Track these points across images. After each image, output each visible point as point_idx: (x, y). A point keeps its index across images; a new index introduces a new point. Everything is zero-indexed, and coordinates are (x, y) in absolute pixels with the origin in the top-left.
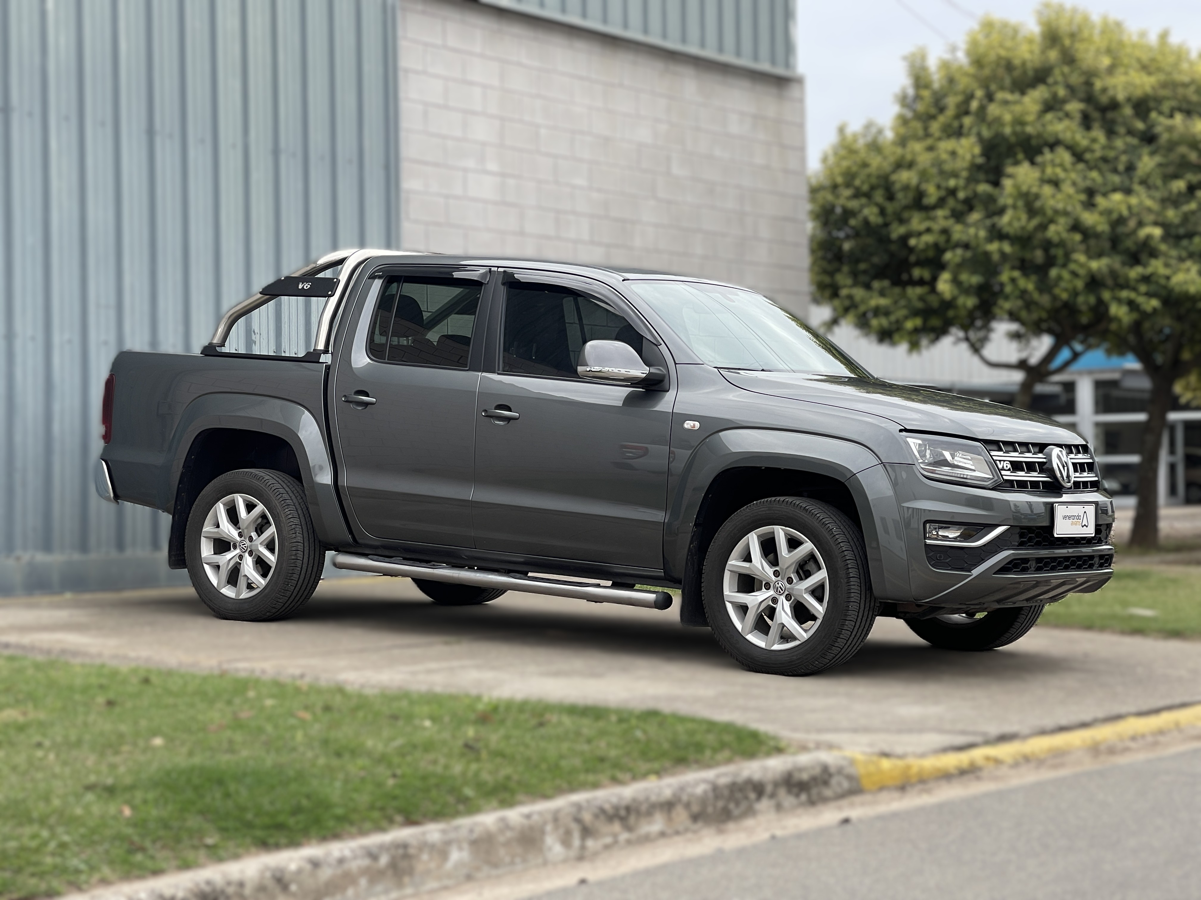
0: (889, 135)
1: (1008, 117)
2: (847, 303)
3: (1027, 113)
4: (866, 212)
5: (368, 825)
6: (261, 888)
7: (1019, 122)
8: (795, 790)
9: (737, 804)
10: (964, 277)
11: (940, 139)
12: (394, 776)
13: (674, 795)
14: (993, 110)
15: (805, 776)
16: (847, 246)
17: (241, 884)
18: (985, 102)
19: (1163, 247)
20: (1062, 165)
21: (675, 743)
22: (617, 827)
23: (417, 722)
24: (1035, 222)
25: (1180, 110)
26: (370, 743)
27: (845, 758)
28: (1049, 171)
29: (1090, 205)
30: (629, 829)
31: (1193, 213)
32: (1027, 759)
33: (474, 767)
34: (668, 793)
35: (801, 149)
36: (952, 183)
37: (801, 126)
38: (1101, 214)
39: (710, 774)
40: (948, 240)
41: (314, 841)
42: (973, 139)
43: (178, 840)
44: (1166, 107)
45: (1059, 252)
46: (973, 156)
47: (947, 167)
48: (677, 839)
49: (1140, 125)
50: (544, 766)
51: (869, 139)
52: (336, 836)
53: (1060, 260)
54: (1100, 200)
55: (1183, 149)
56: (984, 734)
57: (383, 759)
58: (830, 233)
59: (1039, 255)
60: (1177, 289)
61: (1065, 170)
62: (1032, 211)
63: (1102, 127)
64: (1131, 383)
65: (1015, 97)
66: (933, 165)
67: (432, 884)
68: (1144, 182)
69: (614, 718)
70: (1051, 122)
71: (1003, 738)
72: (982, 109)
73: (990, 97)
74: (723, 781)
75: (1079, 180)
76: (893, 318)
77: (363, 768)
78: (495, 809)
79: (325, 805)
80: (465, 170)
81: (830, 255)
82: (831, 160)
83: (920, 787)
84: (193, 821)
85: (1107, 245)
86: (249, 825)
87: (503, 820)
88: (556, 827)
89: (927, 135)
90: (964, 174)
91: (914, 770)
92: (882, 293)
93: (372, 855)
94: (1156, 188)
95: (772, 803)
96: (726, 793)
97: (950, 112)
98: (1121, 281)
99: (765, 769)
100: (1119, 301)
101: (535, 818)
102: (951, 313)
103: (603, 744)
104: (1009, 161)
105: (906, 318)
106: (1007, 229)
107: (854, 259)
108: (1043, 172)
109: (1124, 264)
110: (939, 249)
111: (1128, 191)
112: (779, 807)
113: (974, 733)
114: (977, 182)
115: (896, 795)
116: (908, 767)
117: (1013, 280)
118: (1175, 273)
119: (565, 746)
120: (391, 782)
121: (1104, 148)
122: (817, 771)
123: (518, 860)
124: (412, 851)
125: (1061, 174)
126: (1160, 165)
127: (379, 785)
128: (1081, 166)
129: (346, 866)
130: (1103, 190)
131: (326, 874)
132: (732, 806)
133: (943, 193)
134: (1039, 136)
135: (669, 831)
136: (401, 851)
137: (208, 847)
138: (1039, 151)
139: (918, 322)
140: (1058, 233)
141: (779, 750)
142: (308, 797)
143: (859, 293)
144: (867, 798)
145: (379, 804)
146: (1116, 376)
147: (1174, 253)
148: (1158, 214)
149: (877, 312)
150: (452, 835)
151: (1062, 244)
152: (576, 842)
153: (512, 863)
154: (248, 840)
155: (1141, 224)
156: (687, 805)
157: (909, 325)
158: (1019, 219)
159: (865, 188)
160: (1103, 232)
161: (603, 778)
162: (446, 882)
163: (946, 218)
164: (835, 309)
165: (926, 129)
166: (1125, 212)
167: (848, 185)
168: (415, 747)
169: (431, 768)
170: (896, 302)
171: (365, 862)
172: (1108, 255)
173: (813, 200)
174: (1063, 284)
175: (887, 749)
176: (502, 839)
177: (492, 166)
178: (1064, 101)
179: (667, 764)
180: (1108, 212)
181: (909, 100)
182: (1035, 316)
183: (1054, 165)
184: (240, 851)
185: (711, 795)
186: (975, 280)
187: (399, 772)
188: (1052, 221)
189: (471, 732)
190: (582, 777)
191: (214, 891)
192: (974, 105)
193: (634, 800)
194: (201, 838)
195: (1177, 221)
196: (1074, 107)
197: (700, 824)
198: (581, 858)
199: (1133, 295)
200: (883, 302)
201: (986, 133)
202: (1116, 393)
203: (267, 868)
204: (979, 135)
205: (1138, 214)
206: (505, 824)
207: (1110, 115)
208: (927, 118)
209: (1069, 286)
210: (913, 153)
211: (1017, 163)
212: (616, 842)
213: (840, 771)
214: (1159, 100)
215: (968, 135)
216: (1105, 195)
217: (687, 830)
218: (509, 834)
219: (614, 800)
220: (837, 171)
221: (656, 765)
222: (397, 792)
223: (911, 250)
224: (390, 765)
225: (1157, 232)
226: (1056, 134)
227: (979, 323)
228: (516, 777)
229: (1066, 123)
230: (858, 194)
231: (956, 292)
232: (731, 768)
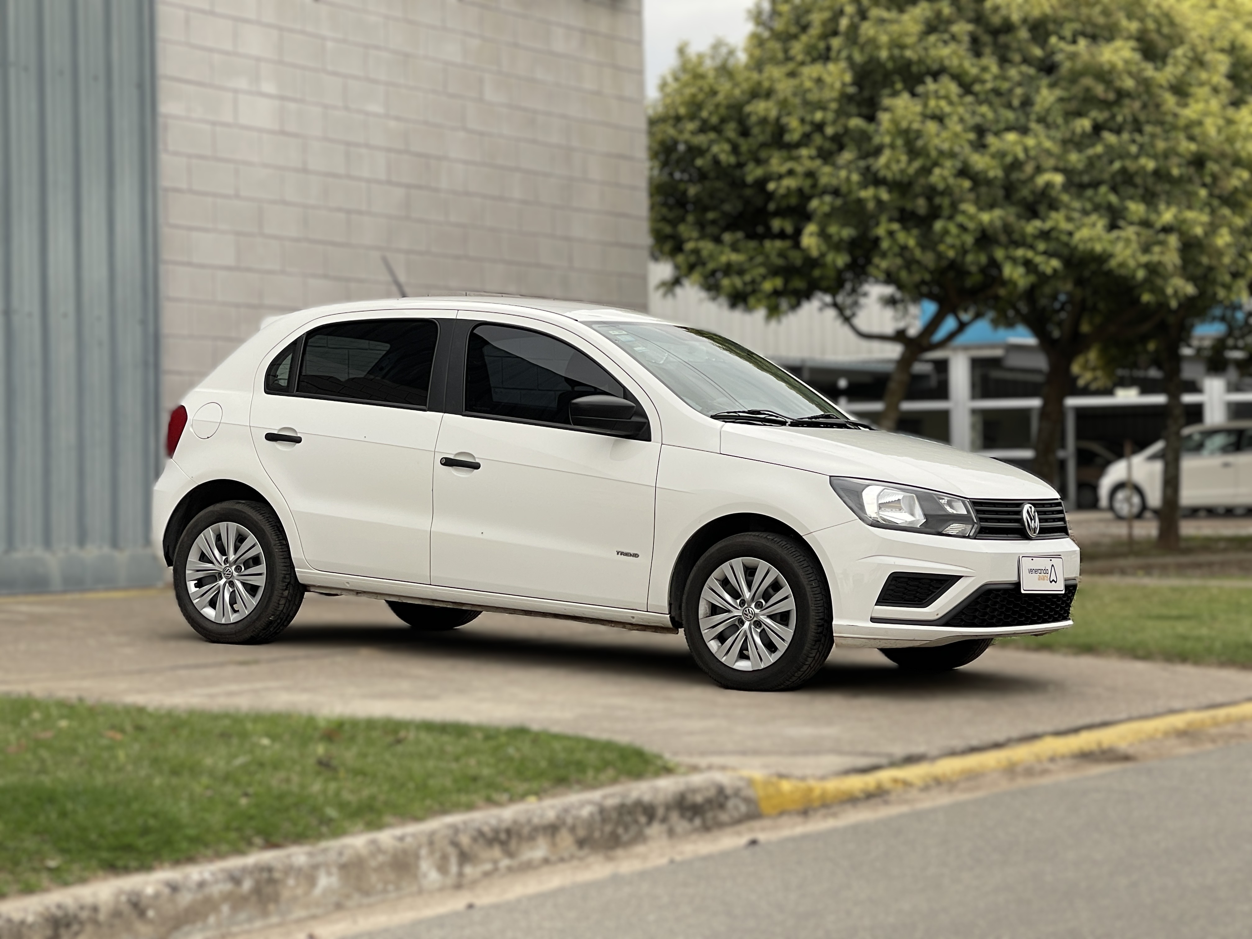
0: (742, 57)
1: (884, 39)
2: (693, 259)
3: (907, 34)
4: (715, 149)
5: (224, 848)
6: (117, 914)
7: (897, 44)
8: (689, 814)
9: (626, 828)
10: (833, 229)
11: (803, 63)
12: (246, 795)
13: (558, 817)
14: (867, 29)
15: (699, 798)
16: (692, 191)
17: (95, 909)
18: (856, 19)
19: (1065, 198)
20: (947, 98)
21: (552, 762)
22: (496, 852)
23: (255, 739)
24: (917, 164)
25: (1084, 34)
26: (208, 761)
27: (741, 778)
28: (932, 103)
29: (980, 146)
30: (510, 855)
31: (1099, 157)
32: (938, 782)
33: (333, 786)
34: (551, 815)
35: (639, 72)
36: (818, 116)
37: (639, 44)
38: (993, 156)
39: (596, 795)
40: (814, 186)
41: (167, 865)
42: (843, 64)
43: (16, 863)
44: (1067, 31)
45: (946, 202)
46: (844, 85)
47: (813, 97)
48: (561, 866)
49: (1037, 52)
50: (411, 785)
51: (718, 62)
52: (191, 860)
53: (946, 212)
54: (991, 139)
55: (1087, 81)
56: (889, 755)
57: (227, 778)
58: (671, 174)
59: (921, 205)
60: (1081, 247)
61: (951, 103)
62: (913, 152)
63: (993, 53)
64: (1016, 361)
65: (892, 15)
66: (795, 94)
67: (299, 913)
68: (1041, 120)
69: (479, 736)
70: (935, 45)
71: (910, 760)
72: (854, 28)
73: (863, 15)
74: (611, 802)
75: (967, 116)
76: (748, 278)
77: (207, 787)
78: (362, 832)
79: (174, 824)
80: (236, 91)
81: (671, 201)
82: (673, 85)
83: (823, 811)
84: (30, 843)
85: (1000, 193)
86: (93, 847)
87: (373, 842)
88: (432, 852)
89: (788, 59)
90: (834, 106)
91: (817, 792)
92: (735, 248)
93: (235, 879)
94: (1057, 127)
95: (664, 827)
96: (614, 815)
97: (815, 31)
98: (1016, 237)
99: (656, 790)
100: (1014, 260)
101: (409, 840)
102: (817, 273)
103: (472, 762)
104: (887, 91)
105: (764, 278)
106: (883, 173)
107: (701, 207)
108: (925, 105)
109: (1019, 217)
110: (804, 197)
111: (1024, 131)
112: (671, 833)
113: (878, 755)
114: (849, 116)
115: (799, 819)
116: (810, 790)
117: (891, 234)
118: (1078, 228)
119: (431, 764)
120: (244, 801)
121: (996, 78)
122: (712, 793)
123: (391, 887)
124: (277, 875)
125: (947, 109)
126: (1061, 100)
127: (232, 804)
128: (969, 99)
129: (207, 891)
130: (994, 128)
131: (185, 899)
132: (620, 830)
133: (807, 128)
134: (920, 61)
135: (553, 858)
136: (265, 875)
137: (50, 870)
138: (920, 80)
139: (778, 282)
140: (944, 179)
141: (668, 770)
142: (155, 815)
143: (707, 247)
144: (766, 823)
145: (235, 824)
146: (998, 353)
147: (1077, 204)
148: (1059, 158)
149: (728, 270)
150: (320, 859)
151: (947, 191)
152: (454, 868)
153: (385, 891)
154: (94, 863)
155: (1039, 170)
156: (573, 829)
157: (768, 286)
158: (898, 161)
159: (714, 120)
160: (996, 178)
161: (477, 798)
162: (314, 911)
163: (811, 158)
164: (677, 267)
165: (786, 51)
166: (1021, 155)
167: (692, 117)
168: (261, 765)
169: (284, 787)
170: (751, 259)
171: (228, 887)
172: (1002, 207)
173: (651, 134)
174: (949, 240)
175: (783, 771)
176: (373, 863)
177: (269, 87)
178: (949, 22)
179: (546, 784)
180: (1001, 155)
181: (765, 16)
182: (917, 278)
183: (938, 97)
184: (86, 874)
185: (598, 818)
186: (847, 233)
187: (251, 790)
188: (936, 164)
189: (320, 749)
190: (454, 797)
191: (66, 915)
192: (844, 23)
193: (515, 822)
194: (42, 860)
195: (1080, 166)
196: (962, 28)
197: (586, 851)
198: (458, 887)
199: (1030, 254)
200: (735, 257)
201: (858, 57)
202: (996, 374)
203: (120, 892)
204: (849, 59)
205: (1035, 158)
206: (376, 848)
207: (1003, 39)
208: (786, 38)
209: (957, 242)
210: (771, 79)
211: (895, 94)
212: (496, 869)
213: (737, 793)
214: (1059, 22)
215: (837, 60)
216: (997, 134)
217: (572, 857)
218: (381, 858)
219: (493, 822)
220: (678, 99)
221: (535, 785)
222: (253, 811)
223: (770, 196)
224: (237, 784)
225: (1058, 179)
226: (941, 60)
227: (848, 286)
228: (382, 797)
229: (953, 46)
230: (705, 128)
231: (824, 248)
232: (617, 789)
